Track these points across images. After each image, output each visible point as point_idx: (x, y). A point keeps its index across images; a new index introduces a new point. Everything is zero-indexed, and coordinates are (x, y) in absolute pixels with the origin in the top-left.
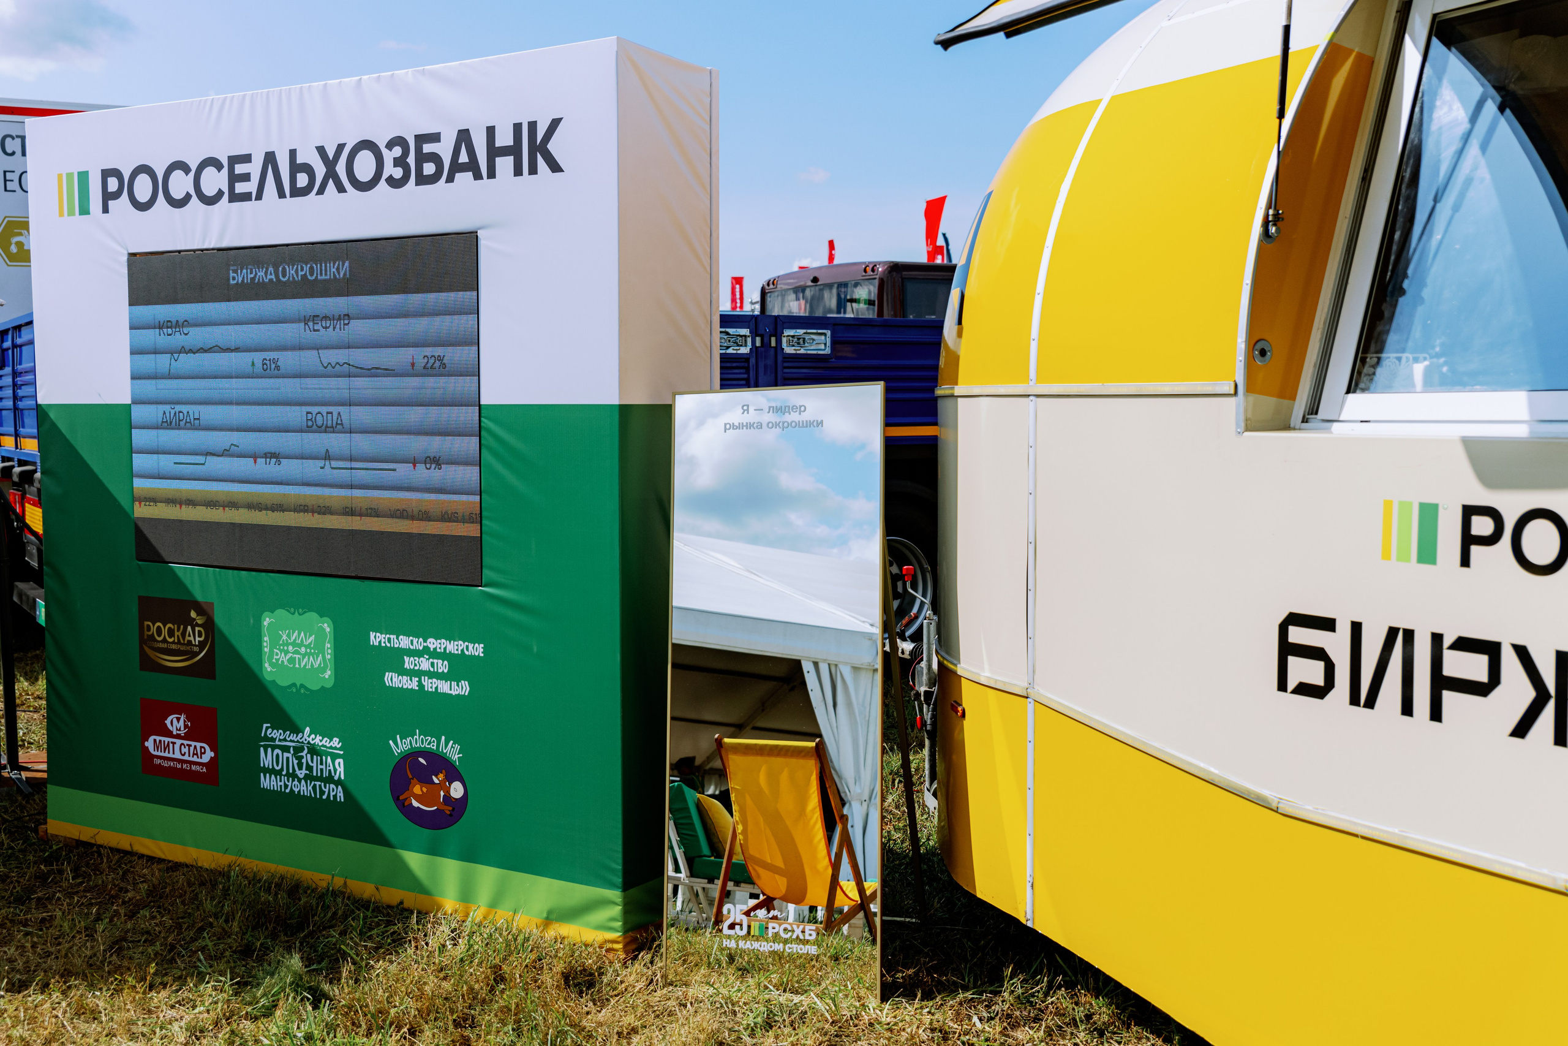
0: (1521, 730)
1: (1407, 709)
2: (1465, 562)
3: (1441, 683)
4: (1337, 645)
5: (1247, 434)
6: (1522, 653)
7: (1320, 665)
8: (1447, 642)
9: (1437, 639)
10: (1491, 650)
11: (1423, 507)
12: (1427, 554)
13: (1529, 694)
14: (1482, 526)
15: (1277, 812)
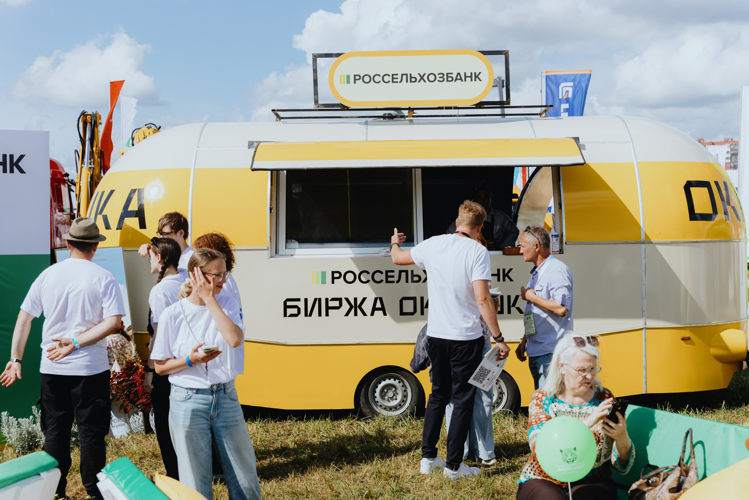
0: (347, 314)
1: (320, 315)
2: (333, 282)
3: (328, 308)
4: (301, 305)
5: (271, 258)
6: (347, 299)
7: (296, 309)
8: (329, 300)
9: (327, 300)
10: (340, 300)
11: (322, 272)
12: (324, 281)
13: (349, 307)
14: (336, 275)
15: (285, 345)
